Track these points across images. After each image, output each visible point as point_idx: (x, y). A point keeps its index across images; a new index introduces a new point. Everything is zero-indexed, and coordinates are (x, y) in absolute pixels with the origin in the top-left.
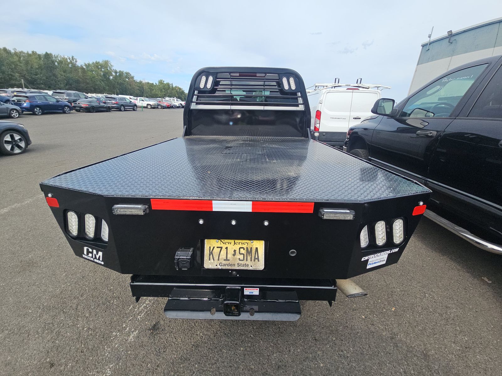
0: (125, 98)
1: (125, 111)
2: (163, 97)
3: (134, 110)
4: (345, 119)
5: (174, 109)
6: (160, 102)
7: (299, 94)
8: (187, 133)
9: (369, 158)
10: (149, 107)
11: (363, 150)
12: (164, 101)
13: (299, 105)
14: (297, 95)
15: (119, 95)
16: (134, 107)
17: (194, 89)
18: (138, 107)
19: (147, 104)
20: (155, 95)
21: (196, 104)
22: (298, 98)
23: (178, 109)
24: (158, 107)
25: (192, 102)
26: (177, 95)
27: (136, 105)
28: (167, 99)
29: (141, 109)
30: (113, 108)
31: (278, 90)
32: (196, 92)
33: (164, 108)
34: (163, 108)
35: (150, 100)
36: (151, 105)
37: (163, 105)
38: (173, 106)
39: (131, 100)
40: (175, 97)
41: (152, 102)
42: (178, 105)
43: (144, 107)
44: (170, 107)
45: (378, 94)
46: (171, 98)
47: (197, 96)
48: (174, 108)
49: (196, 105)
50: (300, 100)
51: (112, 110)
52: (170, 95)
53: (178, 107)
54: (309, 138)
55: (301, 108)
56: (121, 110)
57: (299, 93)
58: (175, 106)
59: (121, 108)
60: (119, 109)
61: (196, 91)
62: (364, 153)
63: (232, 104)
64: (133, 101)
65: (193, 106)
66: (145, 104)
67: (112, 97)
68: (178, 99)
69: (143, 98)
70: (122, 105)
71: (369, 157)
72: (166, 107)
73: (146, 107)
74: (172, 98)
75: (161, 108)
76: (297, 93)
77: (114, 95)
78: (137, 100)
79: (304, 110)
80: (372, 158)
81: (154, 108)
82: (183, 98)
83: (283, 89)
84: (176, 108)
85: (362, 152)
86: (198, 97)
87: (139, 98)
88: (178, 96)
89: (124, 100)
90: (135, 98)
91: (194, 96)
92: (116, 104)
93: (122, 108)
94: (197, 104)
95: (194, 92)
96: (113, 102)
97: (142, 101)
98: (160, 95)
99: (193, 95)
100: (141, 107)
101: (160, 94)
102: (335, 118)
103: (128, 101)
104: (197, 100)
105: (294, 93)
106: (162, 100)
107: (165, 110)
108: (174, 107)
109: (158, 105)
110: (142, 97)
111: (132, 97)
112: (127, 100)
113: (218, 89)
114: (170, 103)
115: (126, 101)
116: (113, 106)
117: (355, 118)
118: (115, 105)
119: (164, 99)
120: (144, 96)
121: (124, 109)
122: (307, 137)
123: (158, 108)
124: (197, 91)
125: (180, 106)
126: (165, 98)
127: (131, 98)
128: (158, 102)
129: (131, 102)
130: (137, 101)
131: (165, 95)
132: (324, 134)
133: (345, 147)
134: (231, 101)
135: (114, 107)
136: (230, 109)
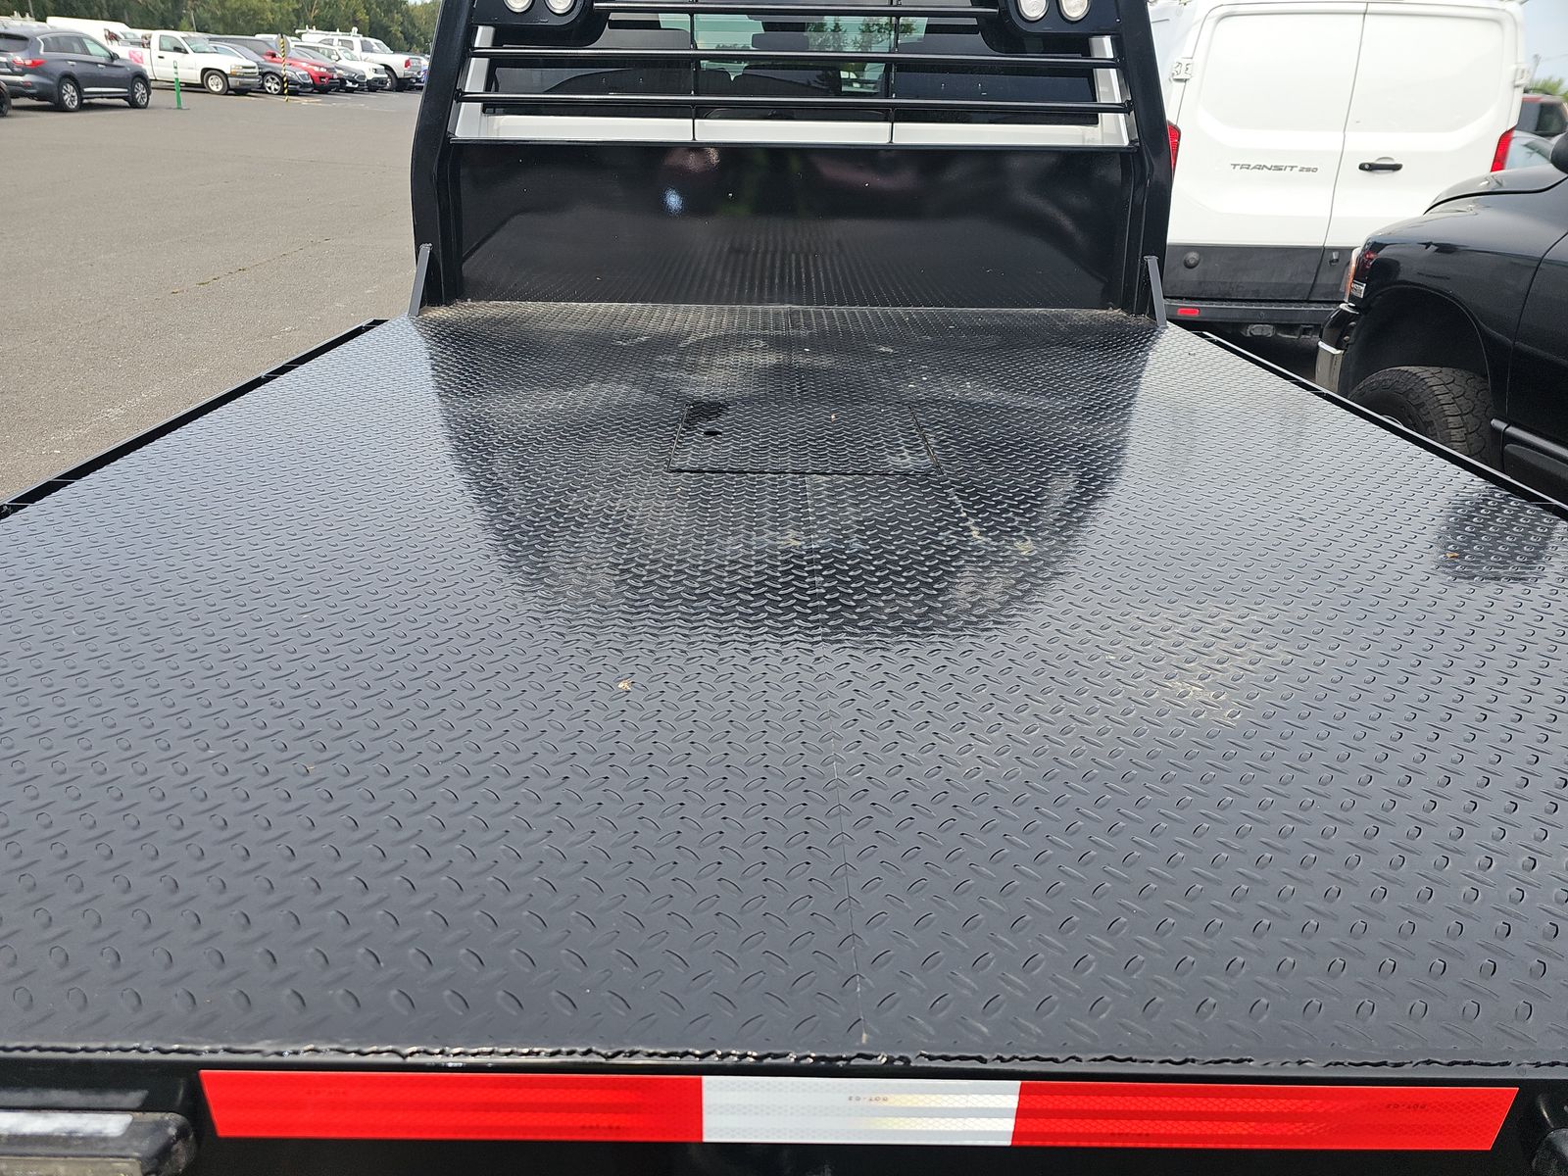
0: (80, 40)
1: (83, 107)
2: (288, 27)
3: (134, 105)
4: (1315, 170)
5: (349, 97)
6: (274, 56)
7: (1105, 47)
8: (439, 287)
9: (1495, 431)
10: (215, 84)
11: (1447, 373)
12: (293, 53)
13: (1104, 117)
14: (1086, 51)
15: (50, 19)
16: (133, 89)
17: (470, 15)
18: (153, 84)
19: (205, 71)
20: (243, 13)
21: (484, 111)
22: (1099, 72)
23: (372, 96)
24: (262, 86)
25: (462, 97)
26: (362, 16)
27: (140, 77)
28: (312, 37)
29: (170, 98)
30: (18, 91)
31: (973, 21)
32: (483, 37)
33: (293, 89)
34: (291, 93)
35: (218, 45)
36: (226, 76)
37: (289, 74)
38: (343, 81)
39: (115, 47)
40: (355, 29)
41: (232, 58)
42: (370, 76)
43: (189, 87)
44: (327, 85)
45: (1509, 27)
46: (330, 35)
47: (487, 60)
48: (351, 90)
49: (485, 118)
50: (1110, 86)
51: (15, 102)
52: (328, 13)
53: (374, 87)
54: (1152, 314)
55: (1112, 131)
56: (60, 107)
57: (1107, 41)
58: (354, 82)
59: (61, 96)
60: (50, 101)
61: (480, 28)
62: (1457, 390)
63: (699, 111)
64: (122, 51)
65: (470, 124)
66: (189, 68)
67: (11, 31)
68: (372, 41)
69: (178, 35)
70: (68, 77)
71: (1494, 422)
72: (305, 85)
73: (200, 88)
74: (337, 36)
75: (281, 93)
76: (1095, 40)
77: (23, 16)
78: (145, 44)
79: (1126, 143)
80: (1513, 431)
81: (241, 91)
82: (396, 29)
83: (1015, 17)
84: (361, 90)
85: (1443, 389)
86: (496, 62)
87: (156, 35)
88: (371, 23)
89: (76, 46)
90: (139, 33)
91: (473, 59)
92: (35, 68)
93: (69, 94)
94: (491, 107)
95: (471, 33)
96: (19, 58)
97: (177, 49)
98: (270, 16)
99: (468, 51)
100: (168, 87)
101: (272, 11)
102: (1260, 167)
103: (97, 54)
104: (488, 89)
105: (1072, 39)
106: (285, 47)
107: (304, 101)
108: (350, 84)
109: (263, 75)
110: (176, 29)
111: (118, 28)
112: (92, 48)
113: (613, 16)
114: (329, 63)
115: (89, 53)
116: (17, 84)
117: (1372, 168)
118: (28, 78)
119: (292, 42)
120: (184, 22)
121: (81, 99)
122: (1146, 306)
123: (262, 90)
124: (491, 30)
125: (382, 82)
126: (299, 36)
127: (112, 37)
128: (260, 54)
129: (113, 57)
130: (145, 52)
131: (298, 17)
132: (1193, 256)
133: (1333, 350)
134: (696, 94)
135: (25, 85)
136: (689, 139)
